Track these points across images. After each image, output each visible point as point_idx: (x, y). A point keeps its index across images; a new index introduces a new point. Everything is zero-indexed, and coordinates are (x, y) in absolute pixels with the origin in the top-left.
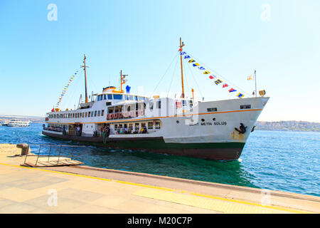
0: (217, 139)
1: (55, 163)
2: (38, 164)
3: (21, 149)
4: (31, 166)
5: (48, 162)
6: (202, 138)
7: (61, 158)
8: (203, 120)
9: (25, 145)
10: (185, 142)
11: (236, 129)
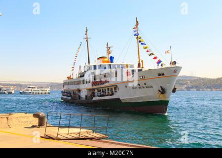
0: (151, 99)
1: (77, 136)
2: (59, 136)
3: (37, 119)
4: (53, 139)
5: (68, 134)
6: (141, 98)
7: (82, 130)
8: (139, 85)
9: (42, 114)
10: (133, 101)
11: (159, 91)
